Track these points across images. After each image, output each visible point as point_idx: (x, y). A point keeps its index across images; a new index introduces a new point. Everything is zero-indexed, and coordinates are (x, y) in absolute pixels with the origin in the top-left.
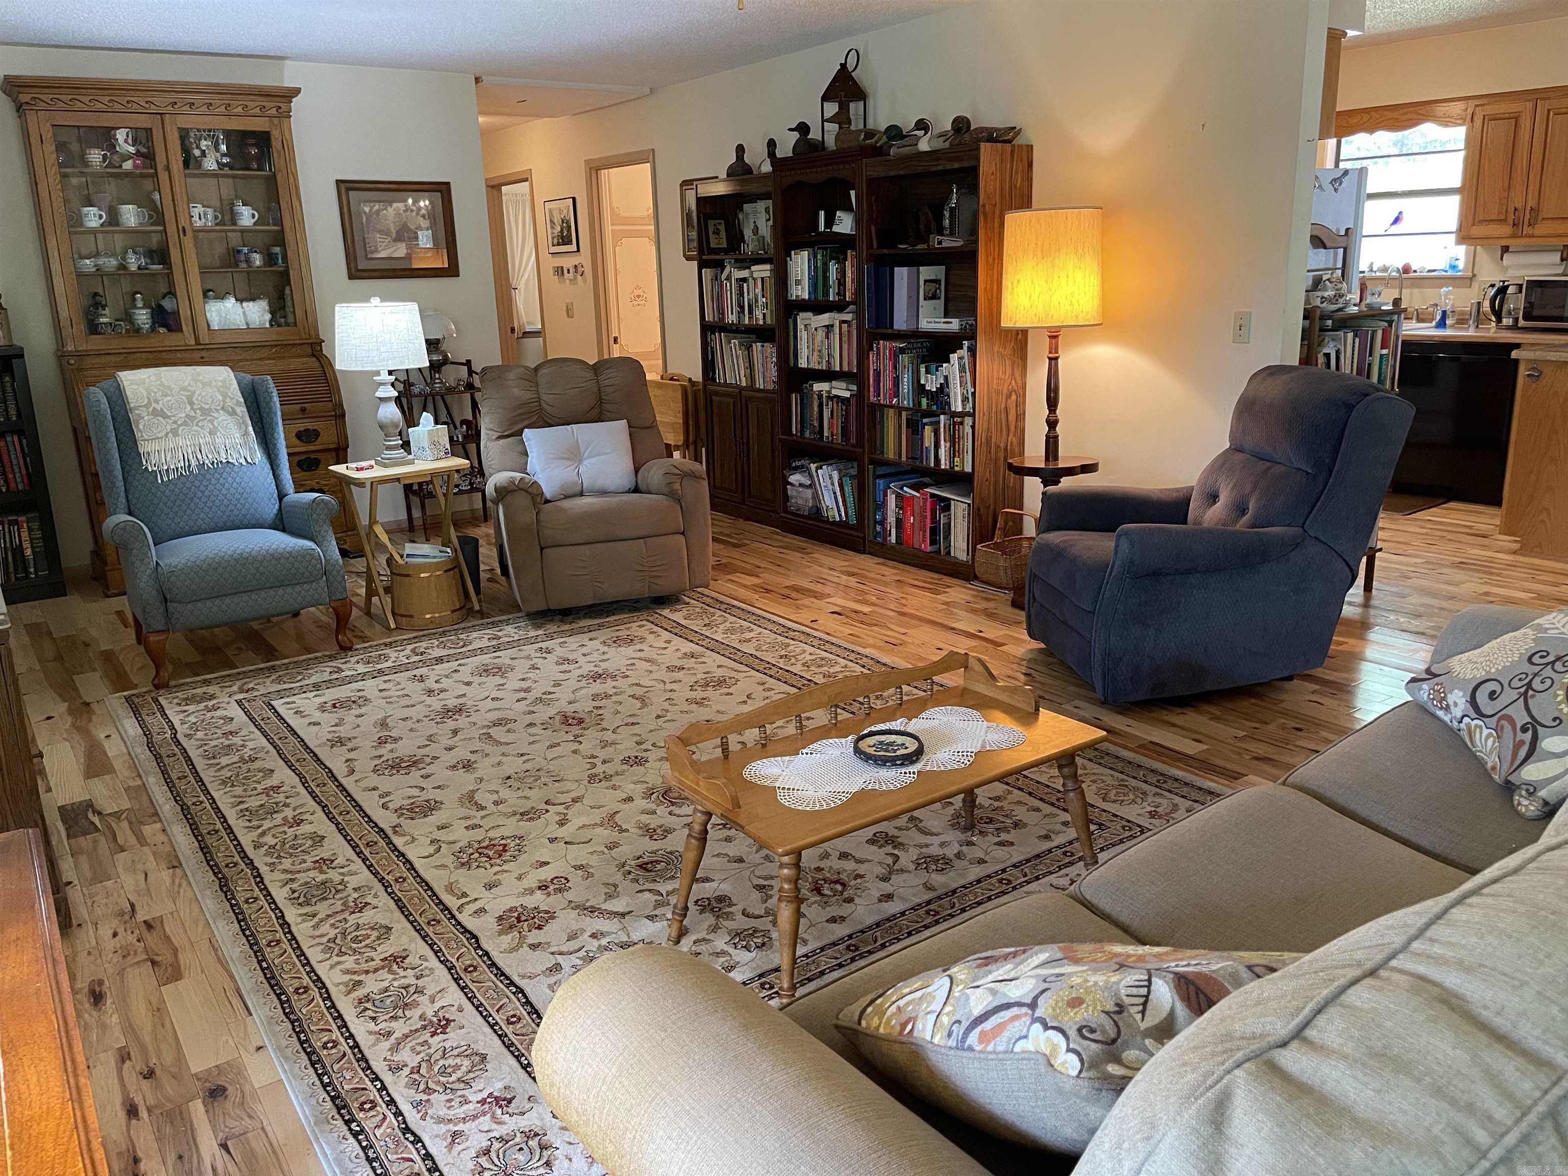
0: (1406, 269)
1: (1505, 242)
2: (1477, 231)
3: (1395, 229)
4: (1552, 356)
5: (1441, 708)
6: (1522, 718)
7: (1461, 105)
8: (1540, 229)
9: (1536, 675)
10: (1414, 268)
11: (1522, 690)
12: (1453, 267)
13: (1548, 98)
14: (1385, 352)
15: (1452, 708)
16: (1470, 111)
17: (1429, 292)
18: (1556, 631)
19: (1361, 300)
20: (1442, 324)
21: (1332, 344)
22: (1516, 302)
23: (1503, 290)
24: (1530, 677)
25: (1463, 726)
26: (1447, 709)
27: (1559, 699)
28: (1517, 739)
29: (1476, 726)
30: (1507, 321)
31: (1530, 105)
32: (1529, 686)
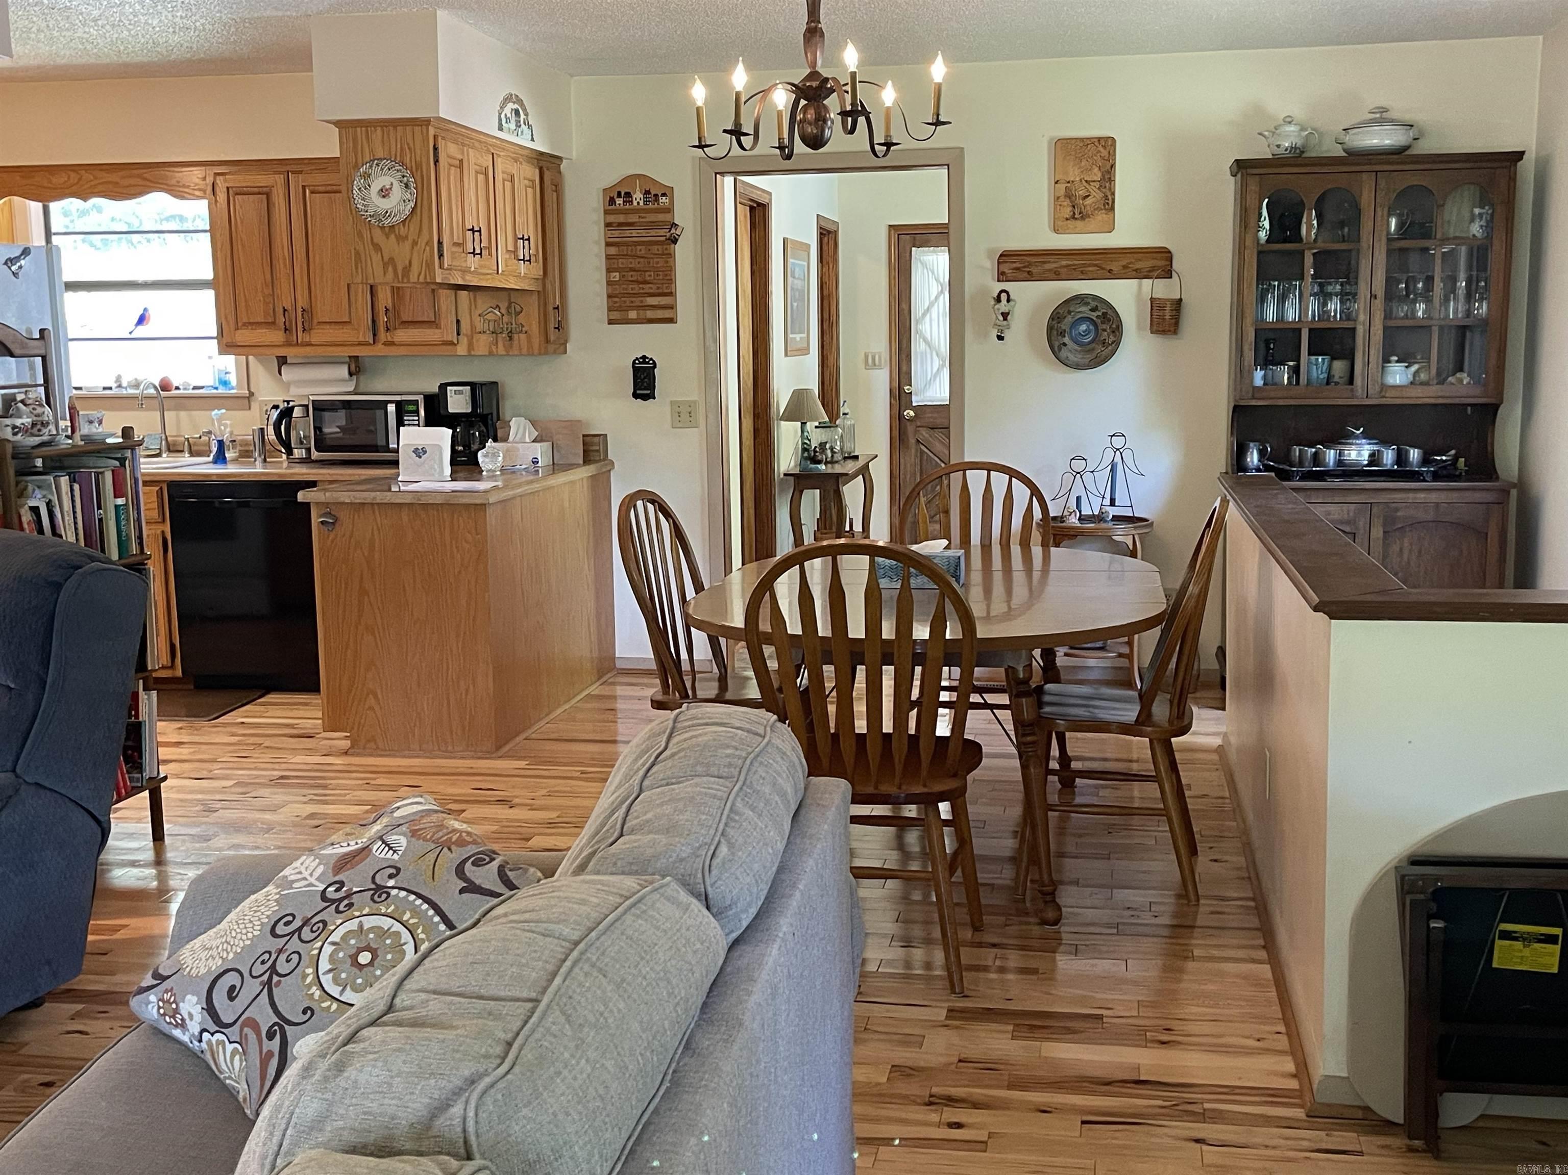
0: (165, 386)
1: (282, 352)
2: (244, 336)
3: (141, 331)
4: (345, 497)
5: (177, 1026)
6: (267, 1019)
7: (198, 172)
8: (317, 336)
9: (280, 951)
10: (175, 384)
11: (265, 977)
12: (225, 383)
13: (301, 172)
14: (120, 501)
15: (188, 1021)
16: (210, 180)
17: (198, 414)
18: (304, 883)
19: (73, 431)
20: (220, 458)
21: (38, 493)
22: (303, 428)
23: (287, 413)
24: (274, 956)
25: (204, 1045)
26: (182, 1025)
27: (309, 980)
28: (265, 1051)
29: (219, 1042)
30: (298, 453)
31: (280, 179)
32: (273, 969)
